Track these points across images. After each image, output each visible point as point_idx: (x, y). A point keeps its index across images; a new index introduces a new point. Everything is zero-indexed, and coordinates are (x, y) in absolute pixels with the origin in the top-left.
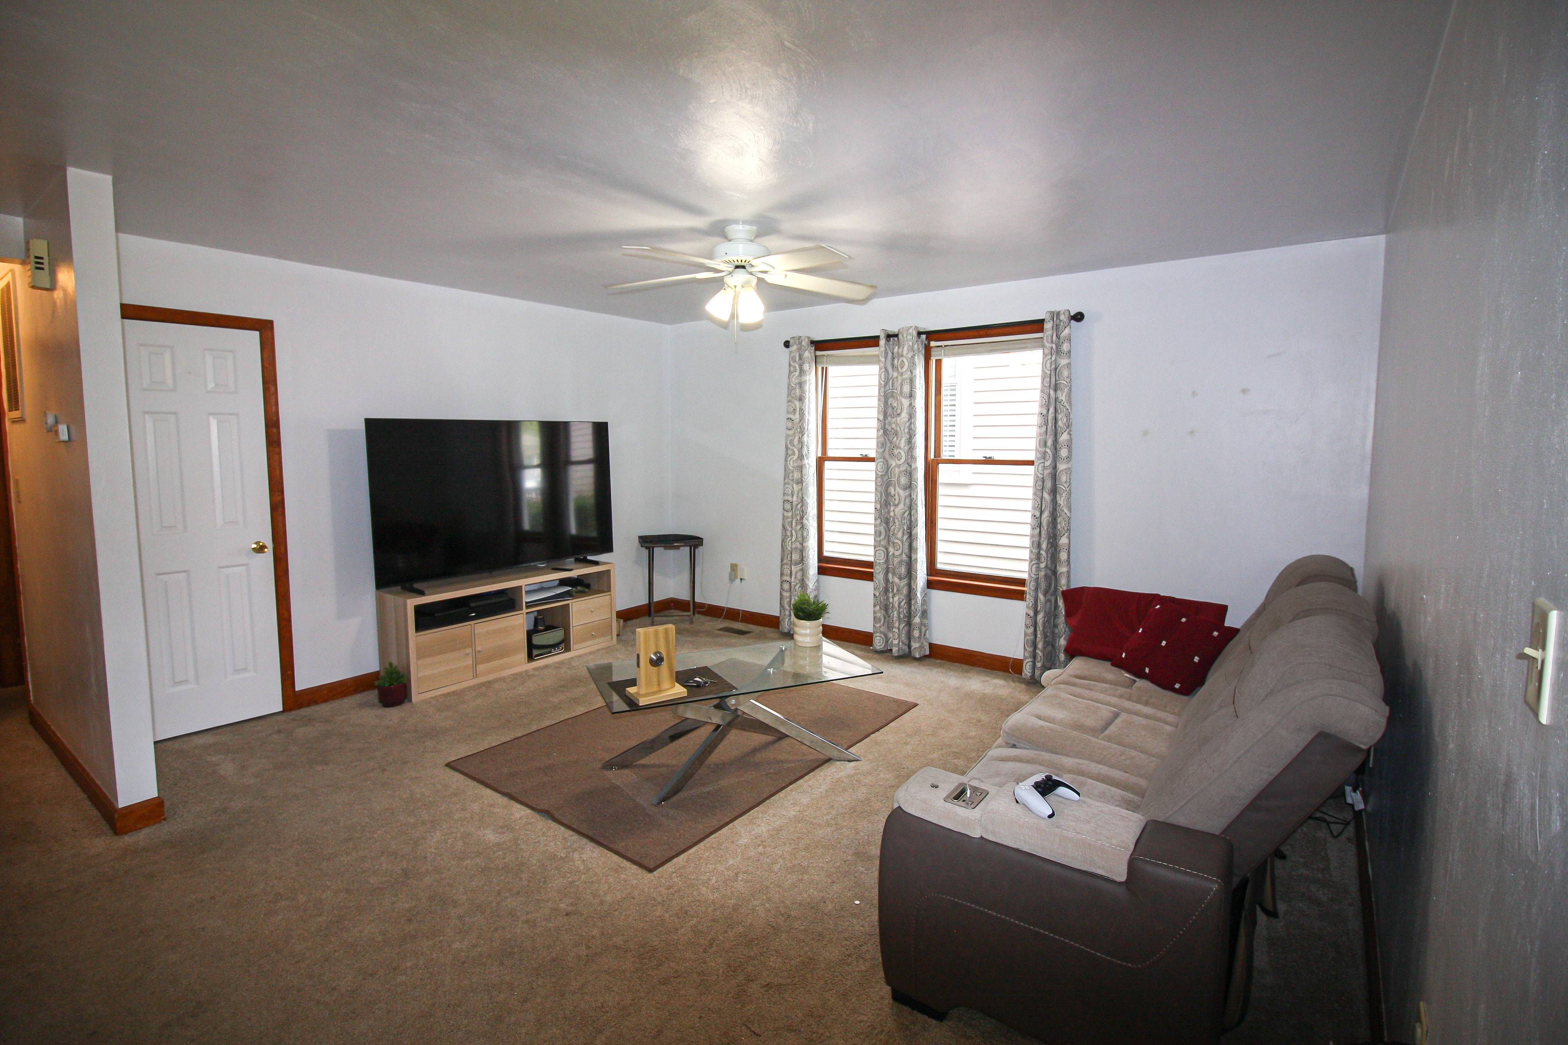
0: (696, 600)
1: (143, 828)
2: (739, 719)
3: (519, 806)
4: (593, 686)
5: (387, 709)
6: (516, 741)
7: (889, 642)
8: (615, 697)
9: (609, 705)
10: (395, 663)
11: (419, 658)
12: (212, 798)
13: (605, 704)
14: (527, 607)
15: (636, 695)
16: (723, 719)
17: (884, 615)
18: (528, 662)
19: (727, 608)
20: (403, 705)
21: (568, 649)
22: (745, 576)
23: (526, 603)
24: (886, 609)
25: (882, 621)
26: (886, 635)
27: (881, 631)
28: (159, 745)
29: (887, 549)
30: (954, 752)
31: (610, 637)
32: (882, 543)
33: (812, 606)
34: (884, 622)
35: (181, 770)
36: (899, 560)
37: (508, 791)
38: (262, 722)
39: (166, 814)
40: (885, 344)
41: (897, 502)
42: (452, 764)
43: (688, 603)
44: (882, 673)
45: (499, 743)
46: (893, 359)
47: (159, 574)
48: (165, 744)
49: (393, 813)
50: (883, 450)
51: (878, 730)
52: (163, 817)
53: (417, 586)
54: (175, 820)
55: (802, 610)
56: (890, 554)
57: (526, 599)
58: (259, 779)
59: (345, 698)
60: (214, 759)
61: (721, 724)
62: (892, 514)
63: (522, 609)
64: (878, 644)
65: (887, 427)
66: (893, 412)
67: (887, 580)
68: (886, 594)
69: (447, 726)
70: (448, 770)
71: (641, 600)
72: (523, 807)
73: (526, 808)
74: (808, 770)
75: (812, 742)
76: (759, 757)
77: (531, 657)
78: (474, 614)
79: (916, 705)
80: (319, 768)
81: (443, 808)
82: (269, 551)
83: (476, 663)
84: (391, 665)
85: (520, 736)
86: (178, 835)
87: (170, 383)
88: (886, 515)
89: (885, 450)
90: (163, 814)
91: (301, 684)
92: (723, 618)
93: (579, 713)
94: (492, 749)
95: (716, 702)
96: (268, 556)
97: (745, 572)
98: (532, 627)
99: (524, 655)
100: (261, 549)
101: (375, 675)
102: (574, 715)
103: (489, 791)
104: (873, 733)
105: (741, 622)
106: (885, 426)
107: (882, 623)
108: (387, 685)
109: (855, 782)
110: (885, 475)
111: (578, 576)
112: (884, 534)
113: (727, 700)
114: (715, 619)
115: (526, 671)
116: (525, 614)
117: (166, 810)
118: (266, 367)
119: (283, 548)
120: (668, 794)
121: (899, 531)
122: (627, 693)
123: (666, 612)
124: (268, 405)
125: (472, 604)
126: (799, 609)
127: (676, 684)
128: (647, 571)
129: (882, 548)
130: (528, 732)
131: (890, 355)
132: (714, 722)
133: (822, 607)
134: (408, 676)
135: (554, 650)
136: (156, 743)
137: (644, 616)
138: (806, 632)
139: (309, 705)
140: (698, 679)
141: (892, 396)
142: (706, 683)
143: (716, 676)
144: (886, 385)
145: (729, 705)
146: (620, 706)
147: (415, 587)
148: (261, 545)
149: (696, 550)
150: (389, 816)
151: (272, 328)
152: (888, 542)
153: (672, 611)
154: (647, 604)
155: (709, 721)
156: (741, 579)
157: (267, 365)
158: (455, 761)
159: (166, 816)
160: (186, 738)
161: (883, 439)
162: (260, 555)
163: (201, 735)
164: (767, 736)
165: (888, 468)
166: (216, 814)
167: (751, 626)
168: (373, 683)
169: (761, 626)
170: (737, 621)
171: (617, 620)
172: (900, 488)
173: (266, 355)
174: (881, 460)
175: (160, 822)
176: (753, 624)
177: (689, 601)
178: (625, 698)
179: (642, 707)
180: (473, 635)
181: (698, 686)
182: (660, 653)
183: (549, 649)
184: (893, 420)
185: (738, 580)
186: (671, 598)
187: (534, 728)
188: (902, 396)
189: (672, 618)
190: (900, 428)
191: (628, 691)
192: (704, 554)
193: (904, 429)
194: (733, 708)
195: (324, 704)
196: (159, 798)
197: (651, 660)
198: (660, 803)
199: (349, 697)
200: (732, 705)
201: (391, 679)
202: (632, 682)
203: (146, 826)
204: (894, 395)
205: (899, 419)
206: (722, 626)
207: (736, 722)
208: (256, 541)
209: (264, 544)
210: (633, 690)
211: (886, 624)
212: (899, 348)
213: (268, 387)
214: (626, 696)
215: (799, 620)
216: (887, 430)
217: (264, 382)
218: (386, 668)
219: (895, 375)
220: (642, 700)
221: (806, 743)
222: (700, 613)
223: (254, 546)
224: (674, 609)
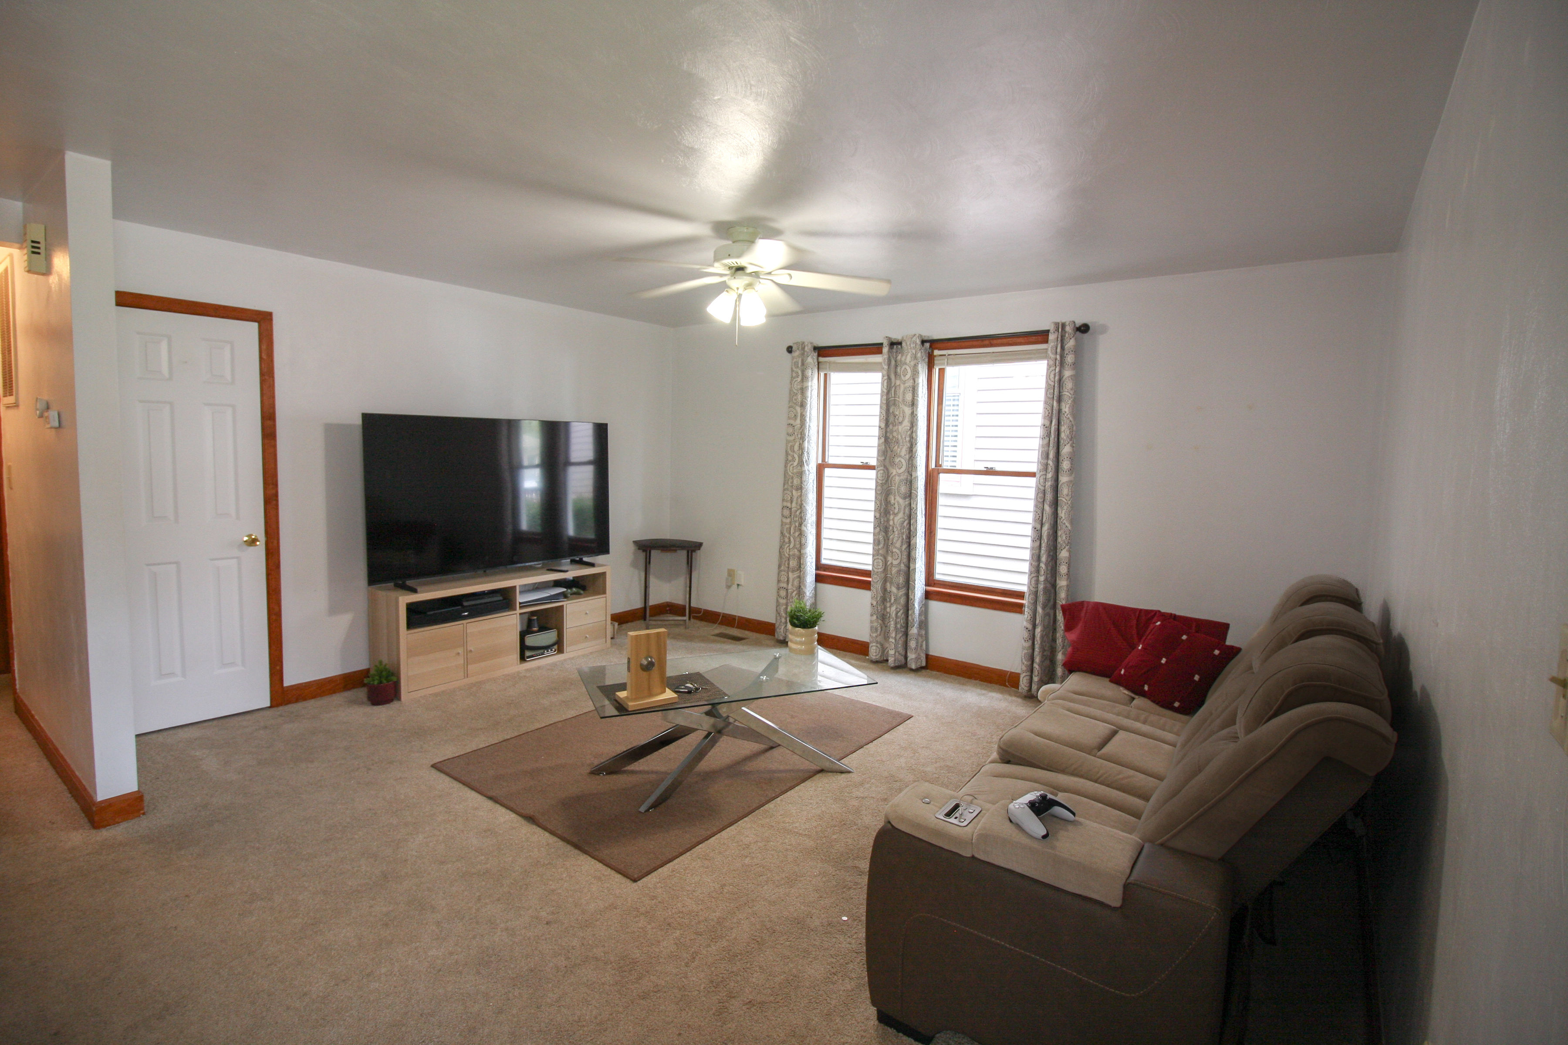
0: (692, 605)
1: (122, 822)
2: (731, 727)
3: (503, 810)
4: (583, 689)
5: (375, 708)
6: (504, 743)
7: (885, 652)
8: (605, 701)
9: (598, 709)
10: (385, 662)
11: (409, 655)
12: (193, 794)
13: (594, 709)
14: (521, 607)
15: (625, 700)
16: (714, 725)
17: (880, 624)
18: (521, 663)
19: (723, 613)
20: (392, 703)
21: (560, 650)
22: (742, 582)
23: (520, 603)
24: (883, 619)
25: (879, 631)
26: (882, 645)
27: (877, 641)
28: (142, 738)
29: (885, 558)
30: (948, 766)
31: (604, 640)
33: (807, 614)
34: (881, 632)
36: (896, 569)
37: (494, 794)
38: (248, 717)
39: (146, 808)
40: (889, 351)
41: (896, 511)
42: (438, 765)
43: (684, 607)
44: (877, 683)
45: (486, 745)
46: (896, 367)
47: (148, 565)
48: (149, 737)
49: (376, 813)
50: (883, 458)
51: (871, 742)
52: (142, 812)
53: (409, 583)
54: (154, 814)
55: (798, 618)
56: (889, 563)
57: (522, 599)
58: (242, 776)
59: (334, 695)
60: (198, 753)
61: (712, 730)
62: (891, 523)
63: (515, 610)
64: (874, 654)
65: (888, 434)
66: (894, 420)
67: (884, 590)
68: (883, 603)
69: (435, 727)
70: (434, 771)
71: (637, 603)
72: (508, 811)
73: (511, 813)
74: (799, 781)
75: (804, 752)
76: (750, 766)
77: (523, 658)
78: (466, 614)
79: (911, 717)
80: (303, 766)
81: (427, 810)
82: (261, 544)
83: (467, 662)
84: (381, 662)
85: (509, 738)
86: (157, 830)
87: (165, 371)
88: (885, 524)
89: (885, 458)
90: (143, 809)
91: (289, 680)
92: (719, 624)
93: (569, 717)
94: (479, 751)
95: (708, 708)
96: (260, 549)
97: (742, 577)
98: (525, 628)
99: (516, 655)
100: (252, 542)
101: (366, 673)
102: (564, 719)
103: (474, 794)
104: (867, 744)
105: (736, 628)
107: (879, 633)
108: (376, 683)
109: (846, 794)
110: (885, 484)
111: (573, 577)
112: (883, 543)
113: (719, 707)
114: (710, 624)
115: (519, 673)
116: (518, 615)
117: (145, 804)
118: (264, 359)
119: (275, 542)
120: (656, 801)
121: (897, 540)
122: (616, 697)
123: (662, 616)
124: (265, 398)
125: (465, 604)
126: (795, 617)
127: (667, 689)
128: (643, 574)
129: (880, 557)
130: (516, 734)
131: (893, 362)
132: (705, 729)
133: (818, 615)
134: (398, 674)
135: (548, 651)
136: (137, 736)
137: (639, 619)
138: (801, 640)
139: (297, 701)
140: (689, 685)
141: (894, 404)
142: (697, 689)
143: (707, 682)
144: (888, 392)
145: (720, 712)
146: (611, 710)
147: (407, 584)
148: (253, 537)
149: (694, 553)
150: (371, 816)
151: (271, 320)
152: (887, 551)
153: (668, 615)
154: (642, 608)
155: (699, 727)
156: (738, 585)
157: (264, 357)
158: (441, 762)
159: (145, 810)
160: (171, 732)
161: (884, 447)
162: (252, 549)
163: (186, 729)
164: (758, 744)
165: (888, 477)
166: (196, 809)
167: (747, 632)
168: (363, 681)
169: (757, 632)
170: (733, 627)
171: (611, 623)
172: (900, 497)
173: (264, 347)
174: (882, 468)
175: (140, 816)
176: (748, 630)
177: (685, 606)
178: (615, 702)
179: (631, 711)
180: (465, 635)
181: (689, 692)
182: (651, 658)
183: (542, 651)
184: (895, 428)
185: (735, 586)
186: (667, 602)
187: (523, 730)
188: (904, 404)
189: (667, 623)
190: (902, 437)
191: (618, 696)
192: (700, 557)
193: (905, 438)
194: (725, 715)
195: (313, 700)
196: (138, 792)
197: (641, 665)
198: (647, 810)
199: (338, 695)
200: (724, 712)
201: (380, 677)
202: (622, 687)
203: (124, 820)
204: (897, 403)
205: (900, 428)
206: (717, 631)
207: (727, 730)
208: (247, 534)
209: (256, 536)
210: (622, 694)
211: (882, 634)
212: (902, 356)
213: (265, 379)
214: (616, 701)
215: (793, 628)
216: (889, 438)
217: (262, 374)
218: (376, 666)
219: (898, 382)
220: (630, 704)
221: (798, 753)
222: (696, 618)
223: (246, 539)
224: (670, 613)
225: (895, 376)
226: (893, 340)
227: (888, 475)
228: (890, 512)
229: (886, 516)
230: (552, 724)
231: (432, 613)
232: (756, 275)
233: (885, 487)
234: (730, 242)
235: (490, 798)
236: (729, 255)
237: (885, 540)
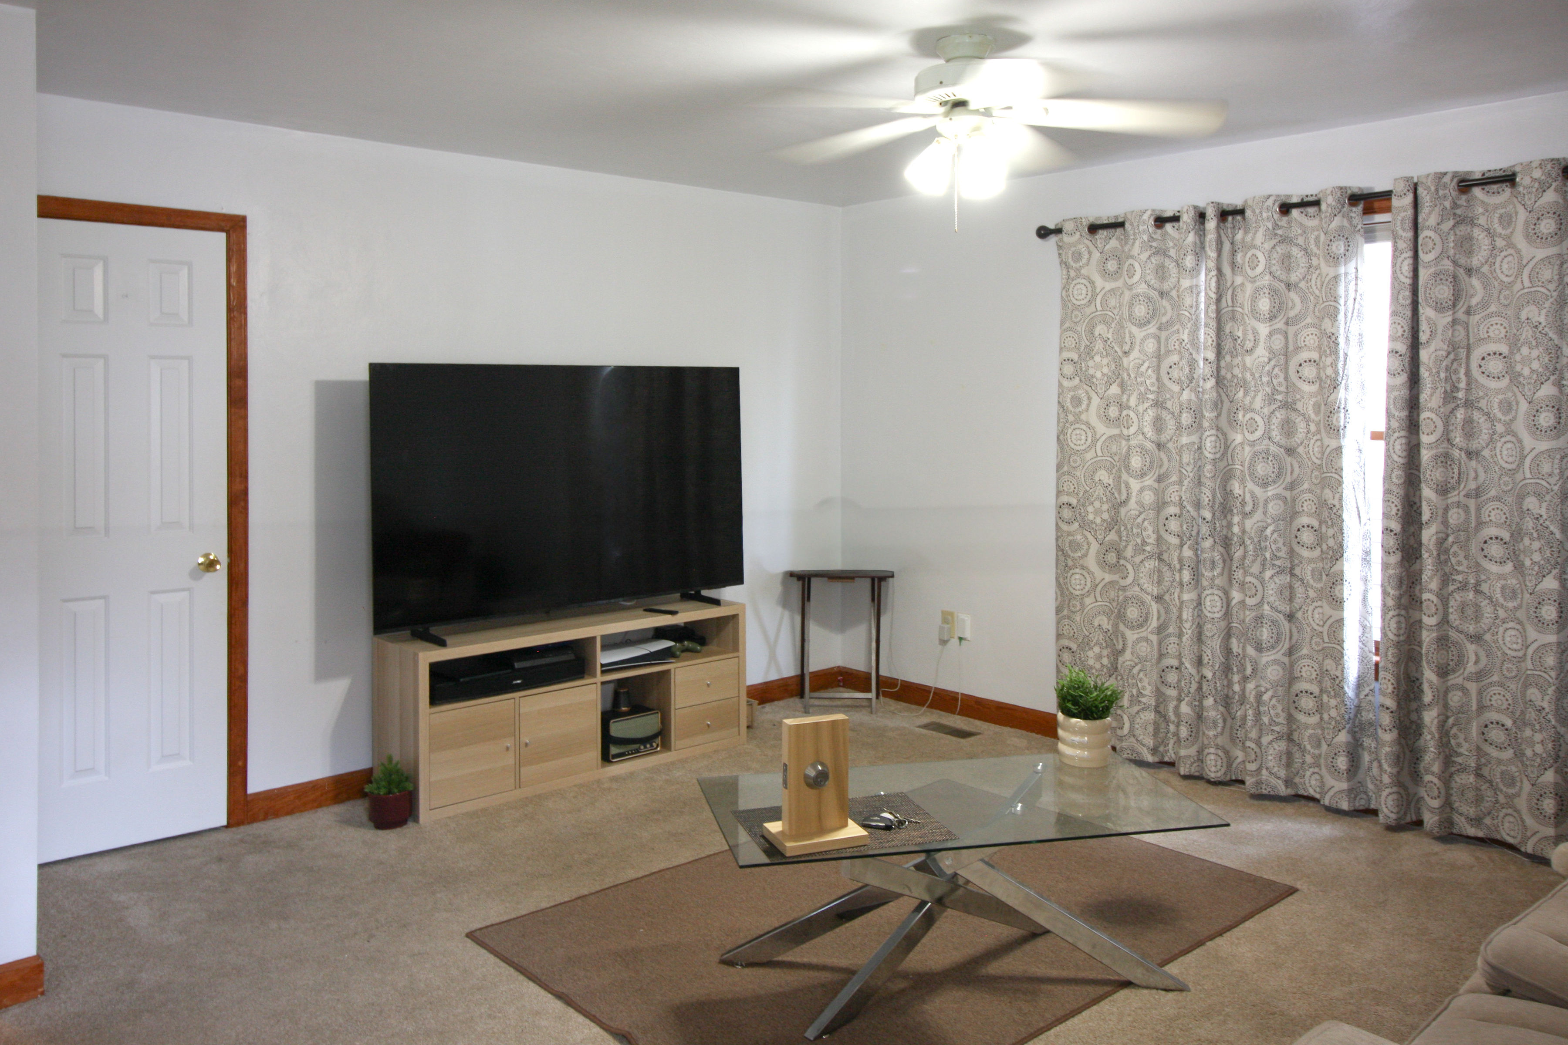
0: (882, 673)
1: (11, 1005)
2: (960, 892)
3: (581, 1019)
4: (707, 814)
5: (381, 833)
6: (579, 901)
7: (1234, 765)
8: (743, 837)
9: (733, 849)
10: (396, 758)
11: (431, 751)
12: (114, 964)
13: (727, 848)
14: (603, 672)
15: (780, 838)
16: (929, 889)
17: (1222, 714)
18: (603, 766)
19: (936, 688)
20: (405, 826)
21: (666, 746)
22: (968, 634)
23: (602, 665)
24: (1227, 703)
25: (1220, 725)
26: (1227, 752)
27: (1217, 745)
28: (47, 869)
29: (1226, 593)
30: (1375, 991)
31: (736, 729)
32: (1217, 582)
33: (1091, 693)
34: (1224, 727)
35: (73, 914)
36: (1254, 614)
37: (564, 990)
38: (195, 841)
39: (46, 984)
40: (1218, 227)
41: (1248, 508)
42: (477, 934)
43: (868, 676)
44: (1228, 825)
45: (552, 904)
46: (1234, 252)
47: (65, 601)
48: (56, 868)
49: (381, 1012)
50: (1215, 414)
51: (1220, 934)
52: (40, 990)
53: (435, 630)
54: (57, 995)
55: (1075, 702)
56: (1234, 602)
57: (605, 658)
58: (185, 937)
59: (319, 810)
60: (122, 898)
61: (926, 897)
62: (1236, 529)
63: (594, 676)
64: (1213, 769)
65: (1223, 372)
66: (1235, 348)
67: (1227, 651)
68: (1226, 676)
69: (472, 869)
70: (469, 943)
71: (787, 669)
72: (588, 1021)
73: (593, 1024)
74: (1088, 1000)
75: (1094, 947)
76: (995, 968)
77: (606, 758)
78: (519, 682)
79: (1292, 891)
80: (274, 925)
81: (460, 1010)
82: (222, 569)
83: (520, 763)
84: (390, 759)
85: (586, 893)
86: (60, 1022)
87: (99, 310)
88: (1225, 532)
89: (1219, 415)
90: (42, 985)
91: (257, 783)
92: (928, 707)
93: (683, 861)
94: (540, 914)
95: (921, 858)
96: (221, 576)
97: (967, 625)
98: (609, 706)
99: (596, 752)
100: (210, 565)
101: (366, 775)
102: (675, 864)
103: (533, 987)
104: (1211, 938)
105: (959, 714)
106: (1218, 371)
107: (1219, 729)
108: (382, 792)
109: (1178, 1032)
110: (1221, 460)
111: (685, 623)
112: (1221, 566)
113: (938, 856)
114: (913, 707)
115: (599, 782)
116: (599, 684)
117: (46, 978)
118: (233, 287)
119: (242, 566)
120: (832, 1021)
121: (1254, 561)
122: (764, 830)
123: (830, 690)
124: (233, 343)
125: (517, 665)
126: (1070, 698)
127: (850, 821)
128: (798, 619)
129: (1216, 592)
130: (598, 888)
131: (1227, 246)
132: (916, 895)
133: (1111, 695)
134: (413, 778)
135: (645, 747)
136: (41, 866)
137: (792, 695)
138: (1081, 740)
139: (266, 818)
140: (886, 815)
141: (1233, 318)
142: (901, 823)
143: (918, 810)
144: (1218, 301)
145: (941, 865)
146: (751, 852)
147: (431, 632)
148: (212, 557)
149: (883, 583)
150: (375, 1017)
151: (244, 227)
152: (1230, 581)
153: (841, 689)
154: (797, 676)
155: (907, 892)
156: (961, 639)
157: (234, 282)
158: (480, 929)
159: (45, 987)
160: (85, 862)
161: (1215, 394)
162: (209, 576)
163: (106, 858)
164: (1009, 927)
165: (1227, 447)
166: (117, 989)
167: (978, 723)
168: (363, 789)
169: (995, 723)
170: (954, 713)
171: (748, 702)
172: (1254, 482)
173: (234, 269)
174: (1214, 432)
175: (37, 997)
176: (980, 719)
177: (870, 674)
178: (762, 840)
179: (790, 857)
180: (517, 716)
181: (888, 828)
182: (822, 764)
183: (636, 746)
184: (1236, 361)
185: (955, 641)
186: (839, 667)
187: (609, 882)
188: (1256, 318)
189: (839, 703)
190: (1252, 375)
191: (766, 828)
192: (894, 591)
193: (1260, 376)
194: (949, 872)
195: (289, 818)
196: (37, 957)
197: (806, 777)
198: (819, 1037)
199: (325, 809)
200: (948, 866)
201: (389, 783)
202: (774, 814)
203: (16, 1001)
204: (1238, 315)
205: (1248, 360)
206: (925, 720)
207: (953, 897)
208: (204, 552)
209: (216, 557)
210: (774, 827)
211: (1227, 730)
212: (1246, 232)
213: (234, 317)
214: (763, 837)
215: (1067, 718)
216: (1224, 378)
217: (230, 310)
218: (383, 764)
219: (1239, 280)
220: (789, 844)
221: (1082, 947)
222: (886, 695)
223: (201, 560)
224: (843, 686)
225: (1233, 269)
226: (1225, 207)
227: (1225, 444)
228: (1232, 511)
229: (1225, 517)
230: (654, 873)
231: (467, 679)
232: (987, 113)
233: (1222, 464)
234: (942, 62)
235: (559, 996)
236: (941, 83)
237: (1224, 561)
